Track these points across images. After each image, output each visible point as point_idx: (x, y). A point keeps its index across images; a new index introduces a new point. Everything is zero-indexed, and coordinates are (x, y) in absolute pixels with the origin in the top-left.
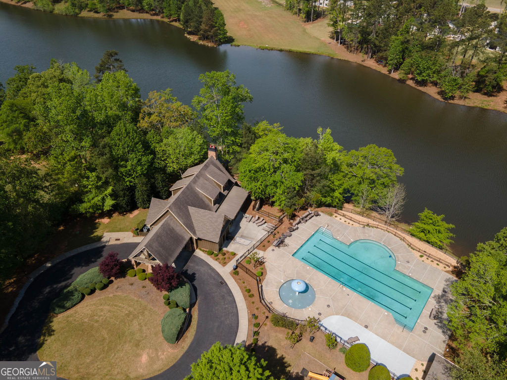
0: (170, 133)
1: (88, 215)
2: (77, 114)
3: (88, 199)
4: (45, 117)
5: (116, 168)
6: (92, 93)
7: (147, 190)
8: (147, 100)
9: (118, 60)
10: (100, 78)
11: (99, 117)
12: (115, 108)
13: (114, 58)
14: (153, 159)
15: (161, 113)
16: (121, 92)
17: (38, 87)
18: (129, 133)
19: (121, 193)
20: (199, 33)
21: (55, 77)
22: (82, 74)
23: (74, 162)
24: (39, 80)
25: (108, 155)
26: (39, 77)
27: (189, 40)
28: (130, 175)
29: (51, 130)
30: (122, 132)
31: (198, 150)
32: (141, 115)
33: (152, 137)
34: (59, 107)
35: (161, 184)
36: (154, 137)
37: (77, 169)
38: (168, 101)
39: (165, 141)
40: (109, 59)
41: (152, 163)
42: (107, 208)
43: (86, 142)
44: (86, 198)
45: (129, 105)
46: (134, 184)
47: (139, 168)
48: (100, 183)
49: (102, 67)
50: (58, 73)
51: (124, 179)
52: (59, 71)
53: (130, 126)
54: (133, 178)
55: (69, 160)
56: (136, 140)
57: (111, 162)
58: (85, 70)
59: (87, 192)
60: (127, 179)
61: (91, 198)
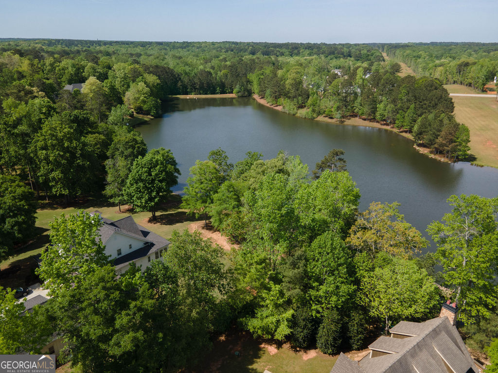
0: (386, 262)
1: (255, 336)
2: (282, 212)
3: (261, 315)
4: (250, 206)
5: (306, 287)
6: (306, 191)
7: (335, 331)
8: (367, 211)
9: (343, 159)
10: (317, 175)
11: (305, 220)
12: (325, 212)
13: (338, 157)
14: (355, 291)
15: (380, 231)
16: (338, 195)
17: (259, 173)
18: (335, 248)
19: (302, 323)
20: (433, 146)
21: (276, 166)
22: (302, 167)
23: (260, 267)
24: (261, 167)
25: (301, 270)
26: (262, 165)
27: (418, 152)
28: (321, 303)
29: (250, 221)
30: (326, 246)
31: (425, 299)
32: (353, 228)
33: (362, 261)
34: (266, 200)
35: (356, 328)
36: (364, 262)
37: (261, 276)
38: (393, 218)
39: (378, 271)
40: (333, 157)
41: (352, 295)
42: (279, 336)
43: (280, 246)
44: (260, 314)
45: (343, 212)
46: (322, 316)
47: (334, 298)
48: (281, 301)
49: (324, 164)
50: (279, 163)
51: (310, 304)
52: (281, 162)
53: (337, 240)
54: (323, 308)
55: (257, 263)
56: (342, 261)
57: (302, 278)
58: (306, 165)
59: (263, 306)
60: (314, 307)
61: (264, 315)
